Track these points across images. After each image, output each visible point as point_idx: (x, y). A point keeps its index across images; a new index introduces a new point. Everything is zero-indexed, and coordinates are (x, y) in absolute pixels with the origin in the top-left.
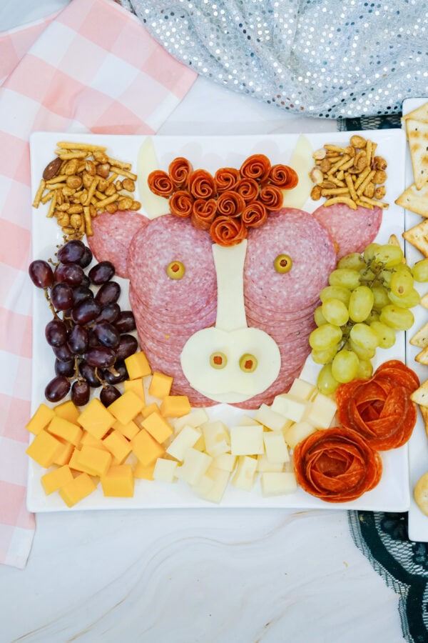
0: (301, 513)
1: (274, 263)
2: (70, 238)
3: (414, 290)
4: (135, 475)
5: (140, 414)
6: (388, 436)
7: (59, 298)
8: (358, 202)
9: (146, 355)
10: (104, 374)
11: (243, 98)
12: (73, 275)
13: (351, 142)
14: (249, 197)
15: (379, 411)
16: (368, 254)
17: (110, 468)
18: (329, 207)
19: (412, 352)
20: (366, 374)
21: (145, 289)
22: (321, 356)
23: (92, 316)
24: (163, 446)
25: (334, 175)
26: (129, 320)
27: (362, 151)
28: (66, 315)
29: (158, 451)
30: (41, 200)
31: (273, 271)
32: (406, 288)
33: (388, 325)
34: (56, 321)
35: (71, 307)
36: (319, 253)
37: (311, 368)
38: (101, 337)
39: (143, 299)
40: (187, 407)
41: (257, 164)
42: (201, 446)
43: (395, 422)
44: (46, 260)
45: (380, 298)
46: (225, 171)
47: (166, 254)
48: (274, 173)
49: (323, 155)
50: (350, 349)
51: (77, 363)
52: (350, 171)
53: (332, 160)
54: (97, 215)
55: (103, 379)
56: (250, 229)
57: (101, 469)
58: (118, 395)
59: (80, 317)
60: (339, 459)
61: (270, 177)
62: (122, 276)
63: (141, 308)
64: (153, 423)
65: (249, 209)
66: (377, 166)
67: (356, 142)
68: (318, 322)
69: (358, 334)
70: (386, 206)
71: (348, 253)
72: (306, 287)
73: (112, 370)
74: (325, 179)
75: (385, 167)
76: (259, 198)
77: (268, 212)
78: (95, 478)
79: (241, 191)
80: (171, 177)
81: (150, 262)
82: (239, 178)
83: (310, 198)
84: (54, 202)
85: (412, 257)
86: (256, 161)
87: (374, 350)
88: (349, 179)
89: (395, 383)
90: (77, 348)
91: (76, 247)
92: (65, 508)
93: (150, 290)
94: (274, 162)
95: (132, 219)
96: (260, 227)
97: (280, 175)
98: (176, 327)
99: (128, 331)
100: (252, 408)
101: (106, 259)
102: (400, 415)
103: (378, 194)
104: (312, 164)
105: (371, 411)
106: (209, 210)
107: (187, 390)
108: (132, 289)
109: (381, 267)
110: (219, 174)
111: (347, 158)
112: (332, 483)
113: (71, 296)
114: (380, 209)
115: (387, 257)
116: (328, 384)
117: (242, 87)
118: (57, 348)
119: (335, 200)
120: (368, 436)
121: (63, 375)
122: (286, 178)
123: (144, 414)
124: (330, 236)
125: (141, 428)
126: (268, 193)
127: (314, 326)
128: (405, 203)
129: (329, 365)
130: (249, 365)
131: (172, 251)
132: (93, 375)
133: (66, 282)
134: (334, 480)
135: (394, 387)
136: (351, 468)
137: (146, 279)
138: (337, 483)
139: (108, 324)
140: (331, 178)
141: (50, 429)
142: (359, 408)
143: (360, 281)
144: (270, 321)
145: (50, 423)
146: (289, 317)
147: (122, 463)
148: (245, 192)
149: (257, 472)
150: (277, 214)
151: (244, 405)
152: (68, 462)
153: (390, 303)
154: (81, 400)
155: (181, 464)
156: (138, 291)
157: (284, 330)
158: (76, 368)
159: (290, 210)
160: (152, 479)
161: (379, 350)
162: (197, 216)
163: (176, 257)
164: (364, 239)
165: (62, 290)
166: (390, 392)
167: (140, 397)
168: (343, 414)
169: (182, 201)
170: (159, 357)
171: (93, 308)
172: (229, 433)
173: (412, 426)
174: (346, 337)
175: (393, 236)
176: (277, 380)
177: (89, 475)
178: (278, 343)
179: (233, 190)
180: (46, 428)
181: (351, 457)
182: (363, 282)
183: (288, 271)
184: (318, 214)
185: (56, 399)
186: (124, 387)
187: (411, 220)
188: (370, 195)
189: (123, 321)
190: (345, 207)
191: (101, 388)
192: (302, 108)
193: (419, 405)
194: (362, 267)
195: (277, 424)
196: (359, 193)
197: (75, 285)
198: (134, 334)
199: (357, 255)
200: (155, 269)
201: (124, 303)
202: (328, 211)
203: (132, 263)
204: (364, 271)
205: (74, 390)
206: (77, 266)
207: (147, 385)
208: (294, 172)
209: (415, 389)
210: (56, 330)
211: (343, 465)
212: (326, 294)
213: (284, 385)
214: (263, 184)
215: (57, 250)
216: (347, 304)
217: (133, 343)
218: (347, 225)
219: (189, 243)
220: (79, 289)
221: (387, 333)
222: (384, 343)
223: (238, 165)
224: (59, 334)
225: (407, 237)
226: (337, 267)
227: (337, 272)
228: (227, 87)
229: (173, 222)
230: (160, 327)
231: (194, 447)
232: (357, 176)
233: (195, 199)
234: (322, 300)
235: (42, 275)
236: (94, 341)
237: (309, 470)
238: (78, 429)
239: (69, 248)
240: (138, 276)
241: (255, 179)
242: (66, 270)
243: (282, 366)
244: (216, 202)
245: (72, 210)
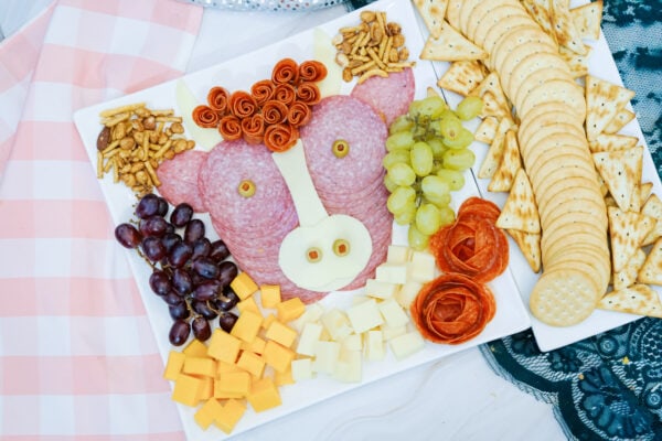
0: (438, 363)
1: (332, 150)
2: (142, 195)
3: (465, 130)
4: (276, 385)
5: (261, 328)
6: (489, 267)
7: (151, 251)
8: (388, 70)
9: (248, 274)
10: (217, 304)
11: (251, 14)
12: (156, 226)
13: (362, 19)
14: (288, 100)
15: (472, 247)
16: (413, 113)
17: (252, 386)
18: (363, 83)
19: (483, 184)
20: (450, 220)
21: (225, 216)
22: (403, 218)
23: (187, 257)
24: (292, 349)
25: (358, 53)
26: (221, 249)
27: (374, 23)
28: (163, 264)
29: (289, 356)
30: (103, 170)
31: (333, 158)
32: (456, 130)
33: (453, 168)
34: (156, 273)
35: (165, 255)
36: (369, 127)
37: (399, 232)
38: (201, 272)
39: (227, 225)
40: (302, 307)
41: (285, 69)
42: (326, 336)
43: (491, 252)
44: (127, 222)
45: (437, 147)
46: (259, 85)
47: (233, 178)
48: (303, 72)
49: (341, 39)
50: (427, 202)
51: (189, 303)
52: (370, 45)
53: (350, 41)
54: (158, 166)
55: (217, 309)
56: (300, 128)
57: (244, 389)
58: (235, 318)
59: (177, 261)
60: (453, 303)
61: (301, 75)
62: (201, 212)
63: (228, 234)
64: (275, 332)
65: (293, 111)
66: (392, 32)
67: (366, 17)
68: (390, 189)
69: (429, 186)
70: (413, 64)
71: (395, 118)
72: (368, 162)
73: (222, 298)
74: (351, 60)
75: (400, 30)
76: (298, 98)
77: (311, 107)
78: (242, 399)
79: (280, 97)
80: (213, 108)
81: (221, 190)
82: (274, 87)
83: (344, 82)
84: (116, 167)
85: (453, 101)
86: (283, 66)
87: (449, 196)
88: (372, 52)
89: (478, 218)
90: (183, 289)
91: (150, 201)
92: (225, 436)
93: (230, 215)
94: (299, 61)
95: (191, 158)
96: (308, 123)
97: (310, 71)
98: (265, 239)
99: (224, 258)
100: (360, 287)
101: (181, 201)
102: (493, 244)
103: (403, 56)
104: (334, 51)
105: (464, 251)
106: (257, 125)
107: (296, 292)
108: (214, 220)
109: (428, 120)
110: (254, 90)
111: (363, 34)
112: (455, 327)
113: (161, 245)
114: (409, 68)
115: (430, 109)
116: (420, 240)
117: (247, 5)
118: (166, 296)
119: (366, 75)
120: (472, 273)
121: (180, 319)
122: (315, 72)
123: (265, 326)
124: (373, 109)
125: (266, 340)
126: (304, 91)
127: (388, 194)
128: (429, 56)
129: (413, 223)
130: (342, 249)
131: (237, 173)
132: (207, 309)
133: (153, 235)
134: (455, 323)
135: (478, 222)
136: (467, 307)
137: (224, 206)
138: (458, 325)
139: (204, 259)
140: (355, 57)
141: (187, 370)
142: (454, 251)
143: (414, 138)
144: (348, 203)
145: (183, 366)
146: (363, 194)
147: (262, 377)
148: (284, 97)
149: (384, 342)
150: (319, 106)
151: (351, 287)
152: (212, 394)
153: (447, 149)
154: (204, 335)
155: (313, 359)
156: (220, 220)
157: (363, 207)
158: (189, 308)
159: (329, 99)
160: (294, 382)
161: (452, 193)
162: (248, 134)
163: (243, 177)
164: (404, 101)
165: (151, 244)
166: (477, 228)
167: (253, 312)
168: (443, 262)
169: (230, 125)
170: (261, 272)
171: (185, 249)
172: (346, 316)
173: (506, 251)
174: (419, 193)
175: (429, 88)
176: (373, 254)
177: (236, 399)
178: (361, 221)
179: (272, 99)
180: (182, 371)
181: (463, 297)
182: (417, 139)
183: (347, 153)
184: (356, 93)
185: (182, 341)
186: (238, 310)
187: (440, 68)
188: (396, 59)
189: (216, 251)
190: (379, 79)
191: (218, 319)
192: (307, 4)
193: (506, 230)
194: (412, 126)
195: (386, 292)
196: (385, 61)
197: (162, 234)
198: (230, 259)
199: (403, 117)
200: (228, 194)
201: (212, 235)
202: (363, 87)
203: (206, 197)
204: (414, 129)
205: (194, 328)
206: (158, 217)
207: (259, 301)
208: (321, 64)
209: (497, 217)
210: (159, 281)
211: (459, 308)
212: (388, 161)
213: (381, 255)
214: (297, 85)
215: (134, 210)
216: (409, 163)
217: (232, 268)
218: (384, 93)
219: (249, 160)
220: (166, 237)
221: (455, 176)
222: (455, 186)
223: (268, 76)
224: (163, 283)
225: (442, 84)
226: (389, 133)
227: (392, 138)
228: (233, 10)
229: (227, 148)
230: (250, 244)
231: (321, 339)
232: (378, 46)
233: (241, 120)
234: (387, 167)
235: (129, 237)
236: (197, 278)
237: (429, 322)
238: (211, 361)
239: (144, 203)
240: (215, 207)
241: (288, 82)
242: (148, 224)
243: (373, 240)
244: (261, 115)
245: (135, 169)
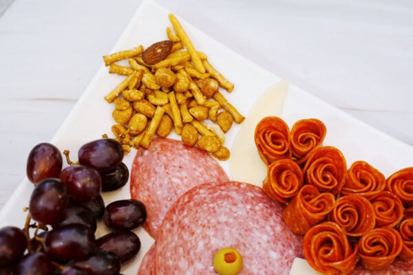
2: (112, 136)
12: (84, 182)
21: (170, 263)
44: (62, 150)
46: (367, 167)
47: (226, 233)
54: (164, 138)
62: (150, 231)
79: (378, 205)
80: (291, 137)
81: (198, 231)
82: (382, 188)
93: (176, 268)
95: (207, 168)
101: (142, 197)
106: (318, 206)
131: (237, 236)
133: (68, 186)
137: (181, 250)
148: (380, 210)
162: (299, 203)
163: (238, 246)
169: (287, 177)
179: (368, 197)
200: (201, 244)
203: (174, 217)
219: (265, 237)
220: (81, 210)
229: (260, 200)
233: (305, 182)
240: (172, 240)
241: (404, 201)
244: (336, 203)
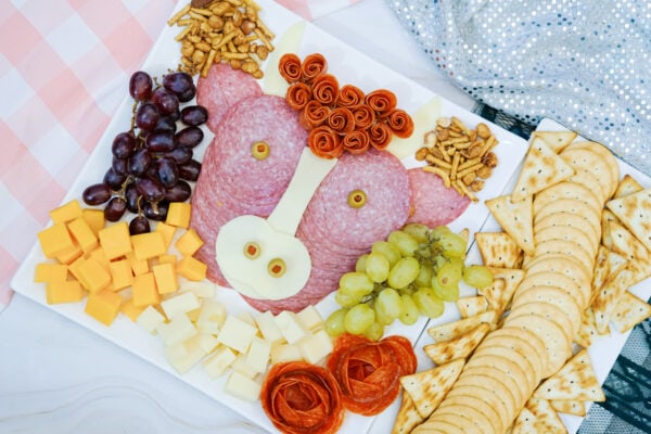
0: (249, 424)
1: (351, 193)
2: (184, 69)
3: (457, 288)
4: (122, 308)
5: (157, 258)
6: (362, 401)
7: (144, 116)
8: (453, 183)
9: (192, 209)
10: (146, 204)
11: (407, 34)
12: (168, 103)
13: (477, 128)
14: (361, 123)
15: (367, 374)
16: (436, 233)
17: (104, 290)
18: (427, 172)
19: (426, 340)
20: (374, 336)
21: (224, 152)
22: (344, 297)
23: (163, 149)
24: (161, 297)
25: (446, 148)
26: (194, 170)
27: (482, 141)
28: (142, 134)
29: (153, 299)
30: (177, 21)
31: (345, 200)
32: (451, 281)
33: (418, 305)
34: (129, 135)
35: (151, 130)
36: (394, 208)
37: (330, 303)
38: (160, 171)
39: (218, 159)
40: (202, 276)
41: (384, 99)
42: (194, 317)
43: (375, 392)
44: (152, 76)
45: (424, 276)
46: (354, 89)
47: (260, 132)
48: (394, 116)
49: (446, 124)
50: (372, 307)
51: (128, 181)
52: (462, 152)
53: (452, 134)
54: (219, 63)
55: (142, 208)
56: (346, 152)
57: (94, 287)
58: (148, 230)
59: (153, 143)
60: (308, 396)
61: (390, 117)
62: (211, 129)
63: (211, 166)
64: (163, 272)
65: (355, 135)
66: (488, 161)
67: (482, 130)
68: (357, 268)
69: (387, 298)
70: (476, 200)
71: (420, 222)
72: (366, 230)
73: (155, 206)
74: (436, 146)
75: (494, 166)
76: (369, 130)
77: (371, 146)
78: (85, 291)
79: (358, 115)
80: (303, 68)
81: (242, 130)
82: (362, 103)
83: (414, 156)
84: (188, 30)
85: (473, 258)
86: (384, 96)
87: (392, 321)
88: (457, 159)
89: (395, 358)
90: (134, 168)
91: (184, 81)
92: (44, 302)
93: (228, 154)
94: (400, 106)
95: (249, 84)
96: (356, 156)
97: (399, 121)
98: (232, 200)
99: (188, 179)
100: (258, 309)
101: (205, 105)
102: (383, 388)
103: (475, 186)
104: (432, 126)
105: (358, 370)
106: (319, 115)
107: (211, 260)
108: (212, 145)
109: (440, 252)
110: (347, 89)
111: (465, 139)
112: (290, 414)
113: (155, 121)
114: (469, 200)
115: (450, 245)
116: (336, 326)
117: (411, 24)
118: (117, 158)
119: (434, 170)
120: (345, 391)
121: (109, 185)
122: (403, 126)
123: (161, 260)
124: (412, 198)
125: (150, 271)
126: (379, 131)
127: (352, 268)
128: (494, 208)
129: (347, 309)
130: (277, 269)
131: (267, 132)
132: (135, 200)
133: (158, 106)
134: (293, 412)
135: (392, 361)
136: (315, 410)
137: (230, 144)
138: (294, 416)
139: (174, 164)
140: (442, 149)
141: (71, 226)
142: (351, 362)
143: (415, 252)
144: (317, 242)
145: (73, 220)
146: (335, 248)
147: (116, 292)
148: (360, 118)
149: (230, 367)
150: (377, 153)
151: (253, 302)
152: (70, 263)
153: (430, 286)
154: (112, 216)
155: (167, 321)
156: (217, 150)
157: (324, 257)
158: (124, 185)
159: (390, 155)
160: (135, 321)
161: (397, 321)
162: (306, 114)
163: (267, 139)
164: (440, 218)
165: (150, 111)
166: (385, 365)
167: (165, 242)
168: (335, 360)
169: (301, 94)
170: (202, 219)
171: (169, 142)
172: (225, 318)
173: (387, 404)
174: (375, 294)
175: (466, 229)
176: (294, 297)
177: (82, 286)
178: (313, 265)
179: (351, 110)
180: (67, 223)
181: (319, 401)
182: (416, 255)
183: (358, 208)
184: (414, 173)
185: (91, 203)
186: (156, 226)
187: (491, 225)
188: (468, 183)
189: (188, 168)
190: (440, 182)
191: (137, 215)
192: (452, 74)
193: (403, 390)
194: (423, 242)
195: (272, 335)
196: (459, 175)
197: (165, 113)
198: (192, 185)
199: (425, 228)
200: (243, 139)
201: (199, 154)
202: (423, 175)
203: (226, 123)
204: (423, 245)
205: (111, 204)
206: (176, 98)
207: (178, 236)
208: (412, 124)
209: (409, 373)
210: (125, 143)
211: (309, 404)
212: (380, 247)
213: (297, 305)
214: (380, 120)
215: (167, 73)
216: (391, 267)
217: (186, 193)
218: (432, 197)
219: (286, 133)
220: (167, 118)
221: (413, 311)
222: (404, 318)
223: (367, 91)
224: (126, 148)
225: (479, 237)
226: (402, 229)
227: (399, 232)
228: (398, 17)
229: (284, 107)
230: (218, 191)
231: (189, 314)
232: (466, 159)
233: (313, 98)
234: (373, 250)
235: (141, 87)
236: (153, 171)
237: (276, 391)
238: (95, 240)
239: (178, 77)
240: (225, 137)
241: (376, 112)
242: (164, 95)
243: (305, 287)
244: (330, 112)
245: (200, 46)
